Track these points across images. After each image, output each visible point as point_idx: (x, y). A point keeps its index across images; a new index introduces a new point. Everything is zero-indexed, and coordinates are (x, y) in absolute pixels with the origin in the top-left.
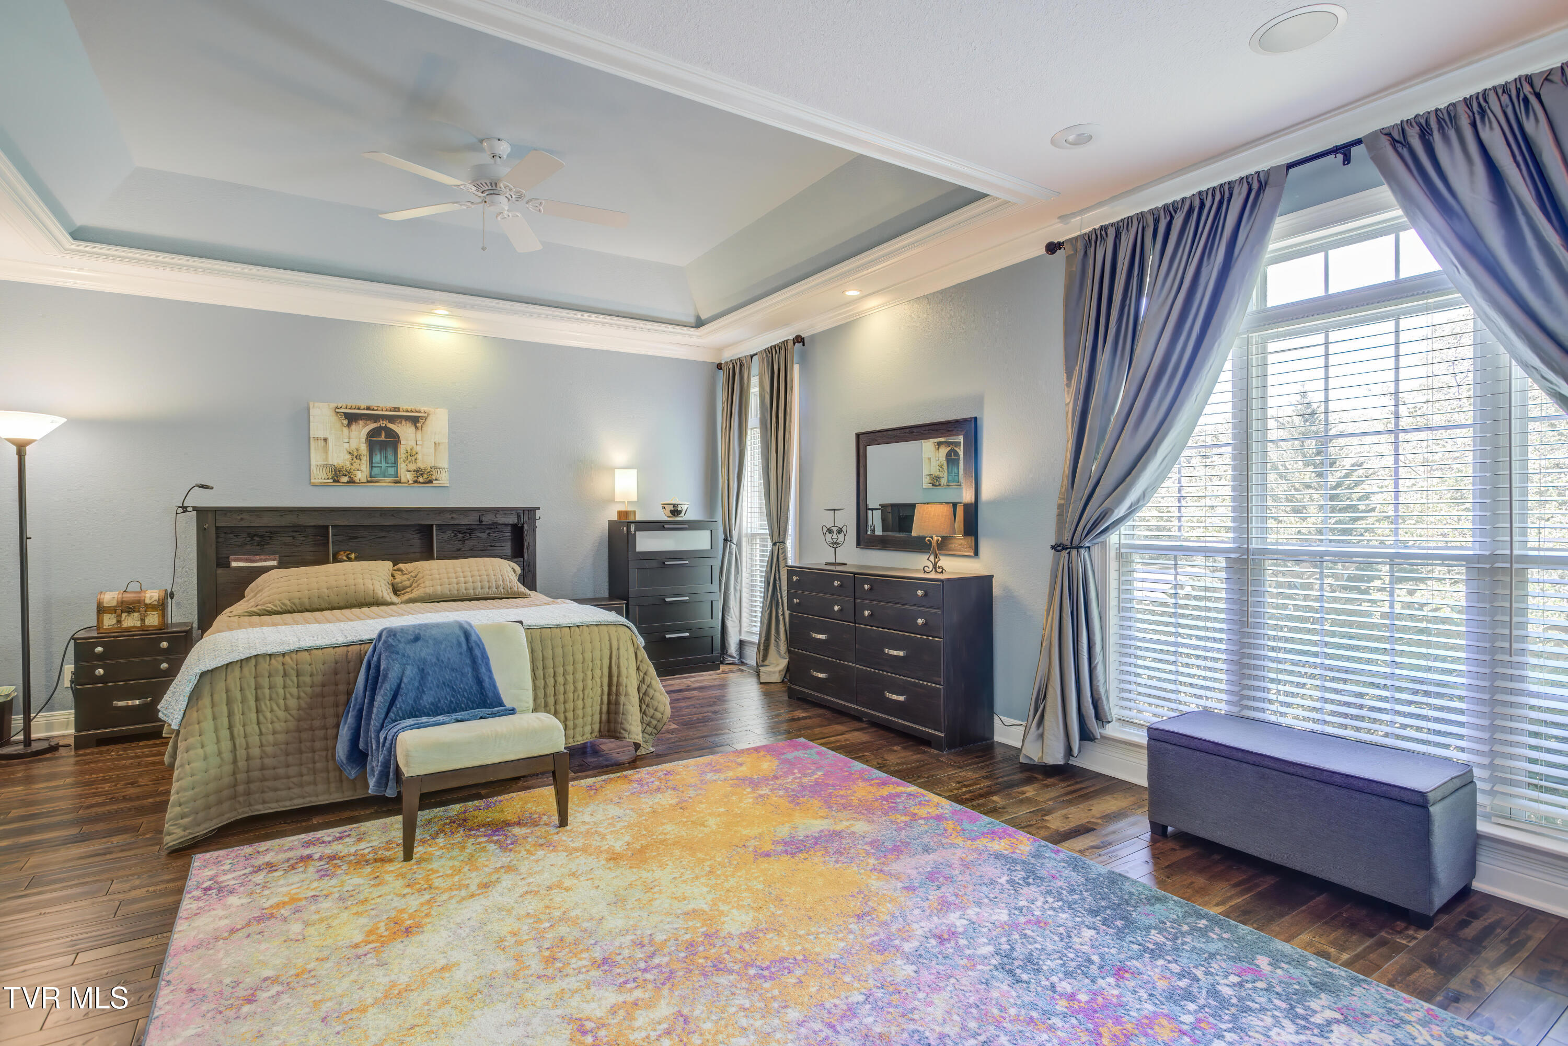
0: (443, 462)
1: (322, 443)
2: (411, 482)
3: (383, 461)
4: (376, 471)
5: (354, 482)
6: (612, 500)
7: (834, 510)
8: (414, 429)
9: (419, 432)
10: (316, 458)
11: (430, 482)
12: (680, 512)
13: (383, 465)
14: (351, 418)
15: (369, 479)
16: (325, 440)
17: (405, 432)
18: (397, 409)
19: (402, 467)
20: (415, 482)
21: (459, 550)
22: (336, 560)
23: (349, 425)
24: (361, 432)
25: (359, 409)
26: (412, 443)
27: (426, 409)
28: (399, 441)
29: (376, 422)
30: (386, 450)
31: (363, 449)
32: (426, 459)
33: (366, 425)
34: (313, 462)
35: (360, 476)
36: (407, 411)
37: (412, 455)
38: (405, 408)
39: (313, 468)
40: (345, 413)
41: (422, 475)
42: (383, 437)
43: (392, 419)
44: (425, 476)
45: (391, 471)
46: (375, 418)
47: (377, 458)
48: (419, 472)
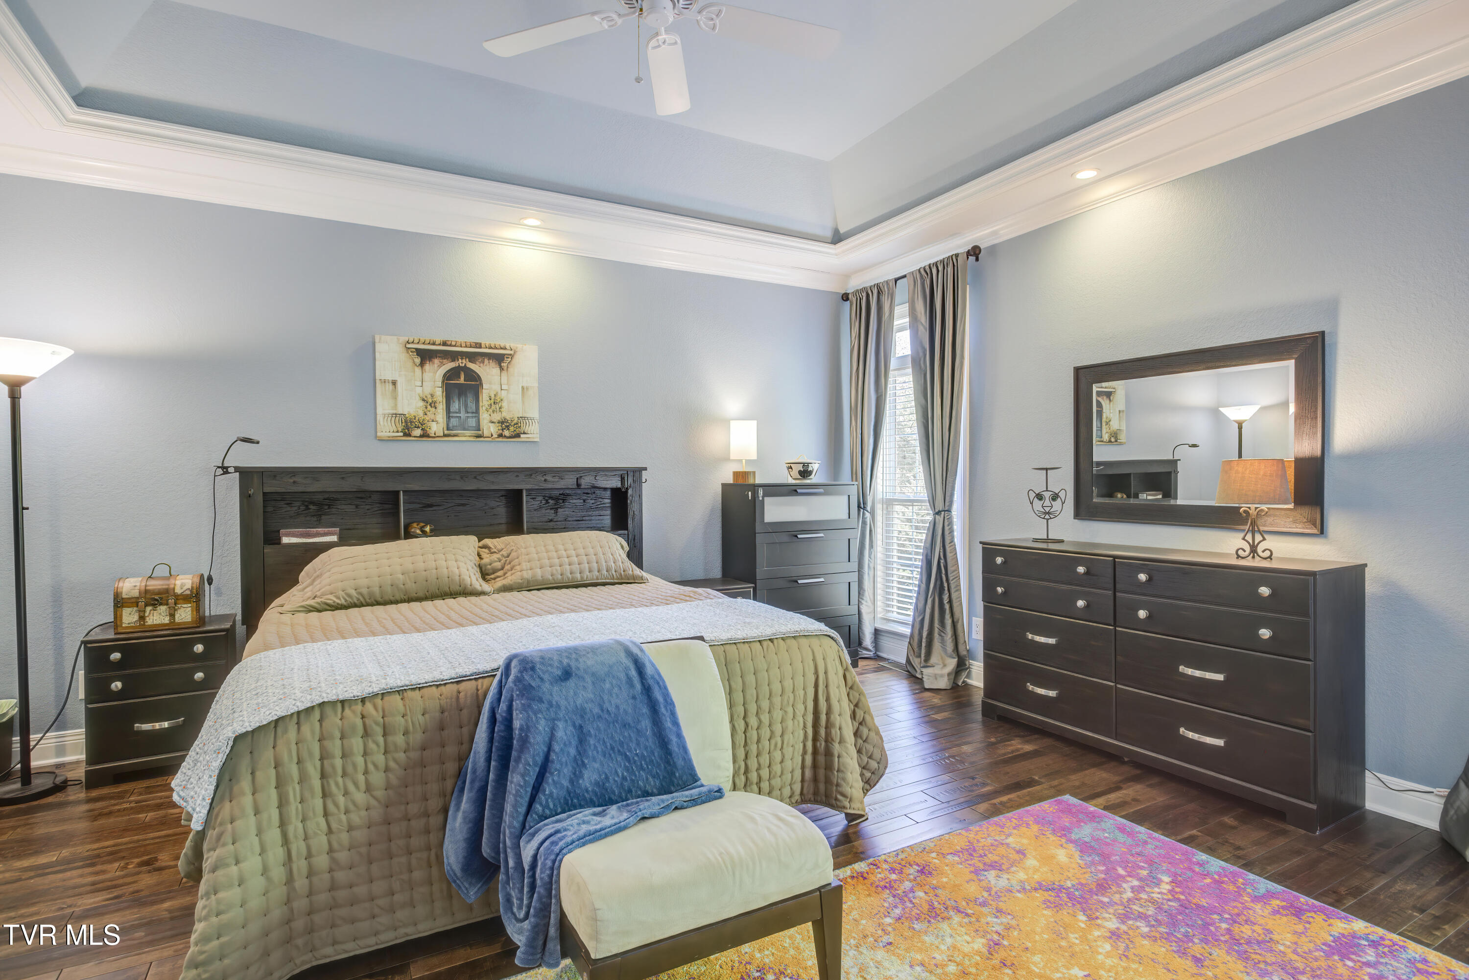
0: (533, 412)
1: (391, 386)
2: (495, 436)
3: (463, 410)
4: (454, 422)
5: (428, 436)
6: (727, 459)
7: (1047, 469)
8: (497, 370)
9: (504, 373)
10: (384, 406)
11: (518, 436)
12: (810, 473)
13: (463, 415)
14: (425, 356)
15: (446, 432)
16: (394, 383)
17: (487, 372)
18: (478, 345)
19: (484, 417)
20: (500, 436)
21: (551, 521)
22: (408, 535)
23: (422, 364)
24: (436, 371)
25: (434, 344)
26: (497, 388)
27: (513, 345)
28: (481, 384)
29: (453, 360)
30: (466, 396)
31: (439, 394)
32: (512, 409)
33: (442, 364)
34: (380, 411)
35: (437, 427)
36: (491, 348)
37: (496, 402)
38: (487, 344)
39: (380, 418)
40: (417, 349)
41: (508, 427)
42: (462, 380)
43: (472, 357)
44: (512, 429)
45: (472, 422)
46: (453, 356)
47: (455, 406)
48: (504, 423)
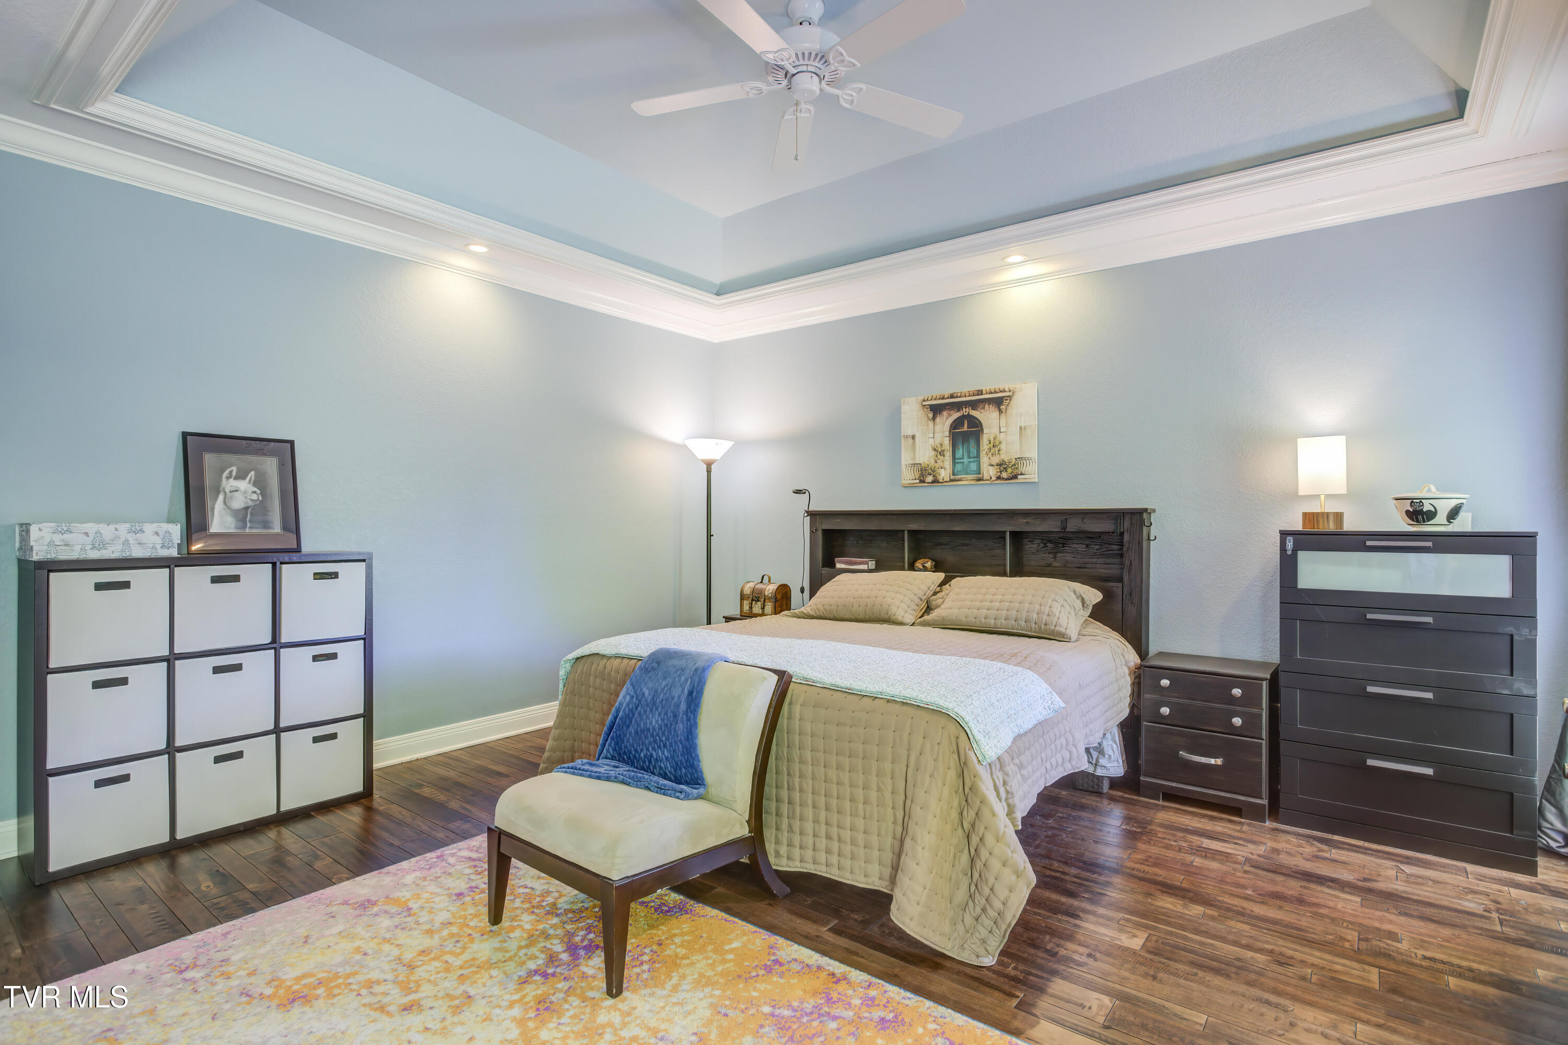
0: (1033, 453)
1: (910, 441)
2: (994, 478)
3: (966, 457)
4: (959, 467)
5: (938, 482)
8: (997, 412)
9: (1003, 416)
10: (906, 459)
11: (1015, 477)
12: (1431, 515)
13: (966, 460)
14: (936, 410)
15: (952, 477)
16: (913, 437)
17: (988, 417)
18: (980, 392)
19: (984, 460)
20: (999, 478)
21: (1049, 565)
22: (912, 567)
23: (934, 418)
24: (946, 421)
25: (943, 398)
26: (995, 430)
27: (1011, 387)
28: (982, 430)
29: (959, 411)
30: (968, 441)
31: (947, 442)
32: (1010, 450)
33: (950, 415)
34: (903, 462)
35: (944, 474)
36: (991, 393)
37: (995, 445)
38: (988, 389)
39: (903, 468)
40: (930, 406)
41: (1005, 469)
42: (965, 428)
43: (974, 405)
44: (1009, 470)
45: (973, 467)
46: (958, 406)
47: (959, 453)
48: (1002, 466)
